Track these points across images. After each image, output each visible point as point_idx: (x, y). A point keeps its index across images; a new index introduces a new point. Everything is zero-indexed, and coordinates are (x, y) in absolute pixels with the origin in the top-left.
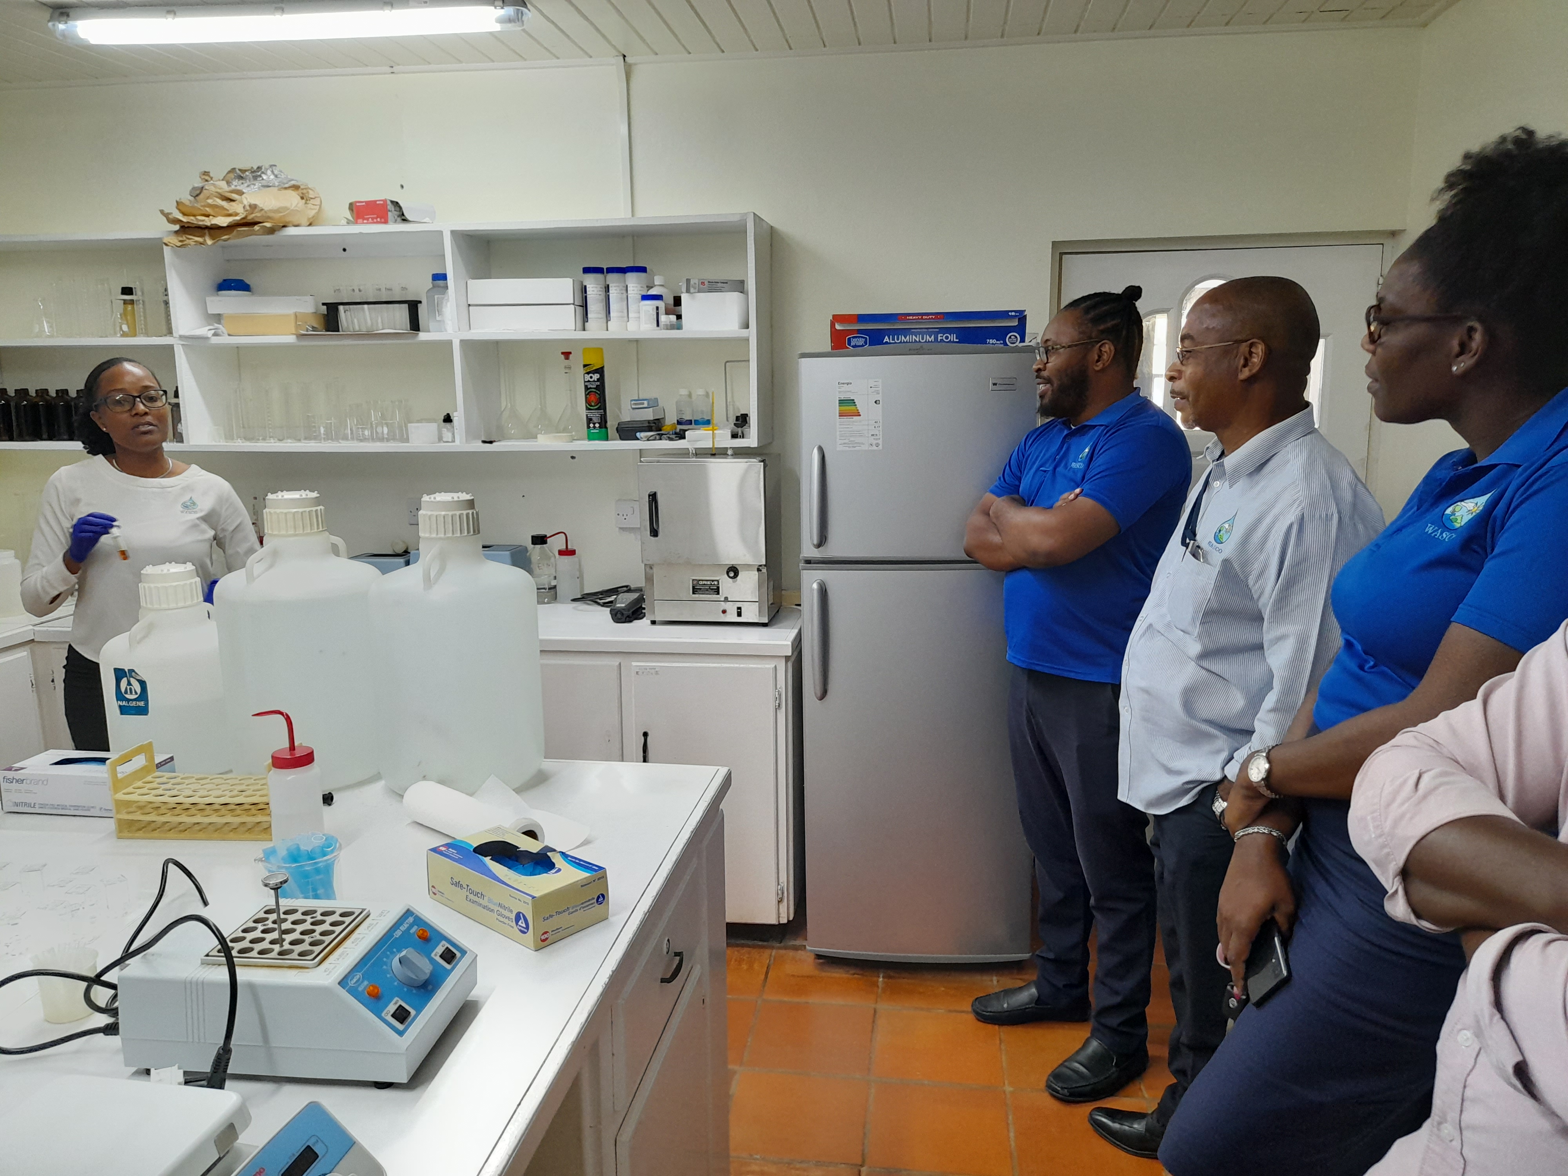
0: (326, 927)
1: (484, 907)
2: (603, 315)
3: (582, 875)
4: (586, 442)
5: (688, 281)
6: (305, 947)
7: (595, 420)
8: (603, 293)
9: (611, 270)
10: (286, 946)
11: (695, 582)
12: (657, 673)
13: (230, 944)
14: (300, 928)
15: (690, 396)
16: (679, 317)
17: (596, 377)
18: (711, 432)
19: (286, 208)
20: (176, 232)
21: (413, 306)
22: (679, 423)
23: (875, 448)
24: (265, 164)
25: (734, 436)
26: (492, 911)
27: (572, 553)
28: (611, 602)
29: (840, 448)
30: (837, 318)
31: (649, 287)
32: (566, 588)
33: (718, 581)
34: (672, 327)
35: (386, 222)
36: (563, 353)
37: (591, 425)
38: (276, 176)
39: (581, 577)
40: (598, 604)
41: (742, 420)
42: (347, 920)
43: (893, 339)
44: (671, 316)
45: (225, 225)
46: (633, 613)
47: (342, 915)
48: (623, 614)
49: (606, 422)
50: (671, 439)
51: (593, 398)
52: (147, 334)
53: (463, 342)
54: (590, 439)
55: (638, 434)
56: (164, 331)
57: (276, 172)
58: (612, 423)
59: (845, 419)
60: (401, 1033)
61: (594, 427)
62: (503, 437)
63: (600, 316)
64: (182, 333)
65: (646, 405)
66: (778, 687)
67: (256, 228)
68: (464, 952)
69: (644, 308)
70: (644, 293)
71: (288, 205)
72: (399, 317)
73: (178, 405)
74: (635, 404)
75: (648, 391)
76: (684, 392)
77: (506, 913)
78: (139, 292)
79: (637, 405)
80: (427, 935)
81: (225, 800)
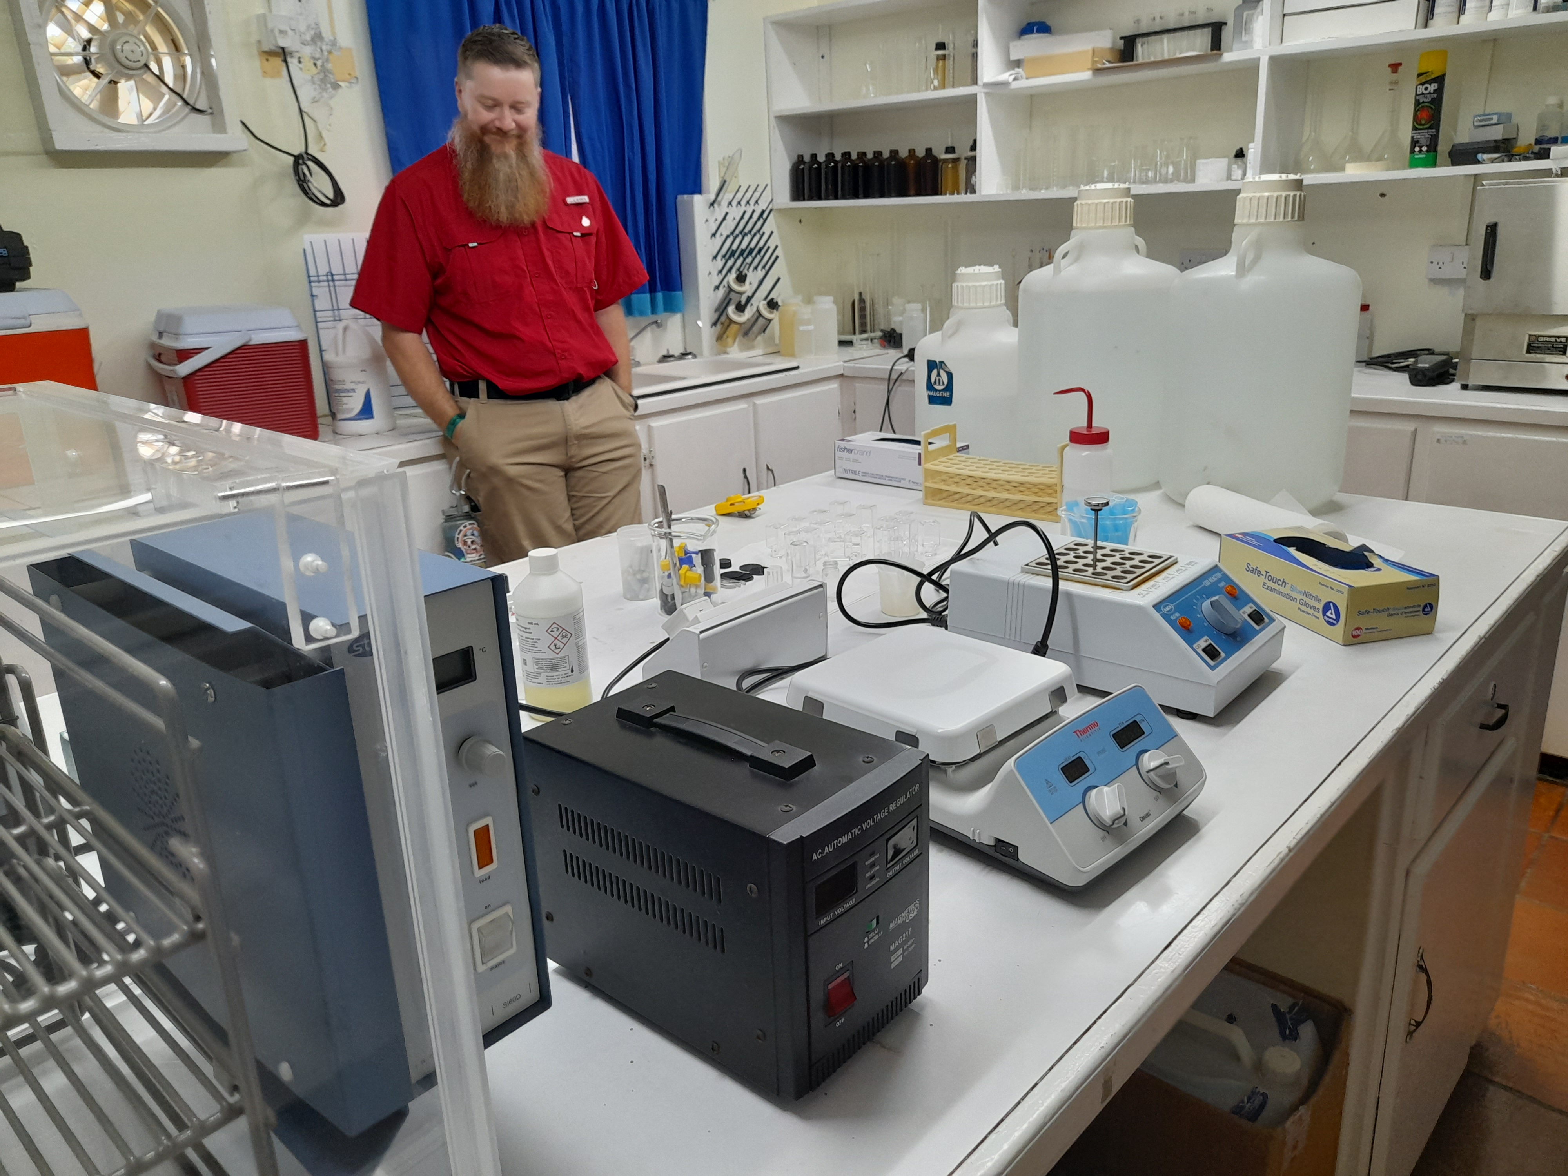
0: (1136, 563)
1: (1286, 595)
3: (1402, 578)
4: (1407, 170)
6: (1118, 572)
7: (1423, 141)
10: (1099, 570)
11: (1533, 338)
14: (1110, 560)
17: (1432, 87)
21: (1217, 28)
22: (1538, 142)
26: (1294, 599)
28: (1408, 365)
34: (1555, 9)
36: (1390, 66)
37: (1416, 148)
39: (1370, 338)
42: (1157, 561)
46: (1440, 376)
47: (1151, 557)
48: (1423, 378)
49: (1436, 145)
50: (1527, 160)
51: (1424, 115)
52: (955, 86)
53: (1272, 58)
54: (1412, 166)
55: (1480, 156)
56: (971, 81)
58: (1443, 147)
60: (1212, 668)
61: (1421, 151)
63: (1451, 9)
64: (985, 81)
65: (1495, 121)
68: (1270, 620)
72: (1200, 42)
73: (974, 158)
74: (1481, 121)
75: (1499, 104)
76: (1552, 100)
77: (1312, 603)
78: (951, 46)
79: (1484, 123)
80: (1236, 595)
81: (1019, 478)
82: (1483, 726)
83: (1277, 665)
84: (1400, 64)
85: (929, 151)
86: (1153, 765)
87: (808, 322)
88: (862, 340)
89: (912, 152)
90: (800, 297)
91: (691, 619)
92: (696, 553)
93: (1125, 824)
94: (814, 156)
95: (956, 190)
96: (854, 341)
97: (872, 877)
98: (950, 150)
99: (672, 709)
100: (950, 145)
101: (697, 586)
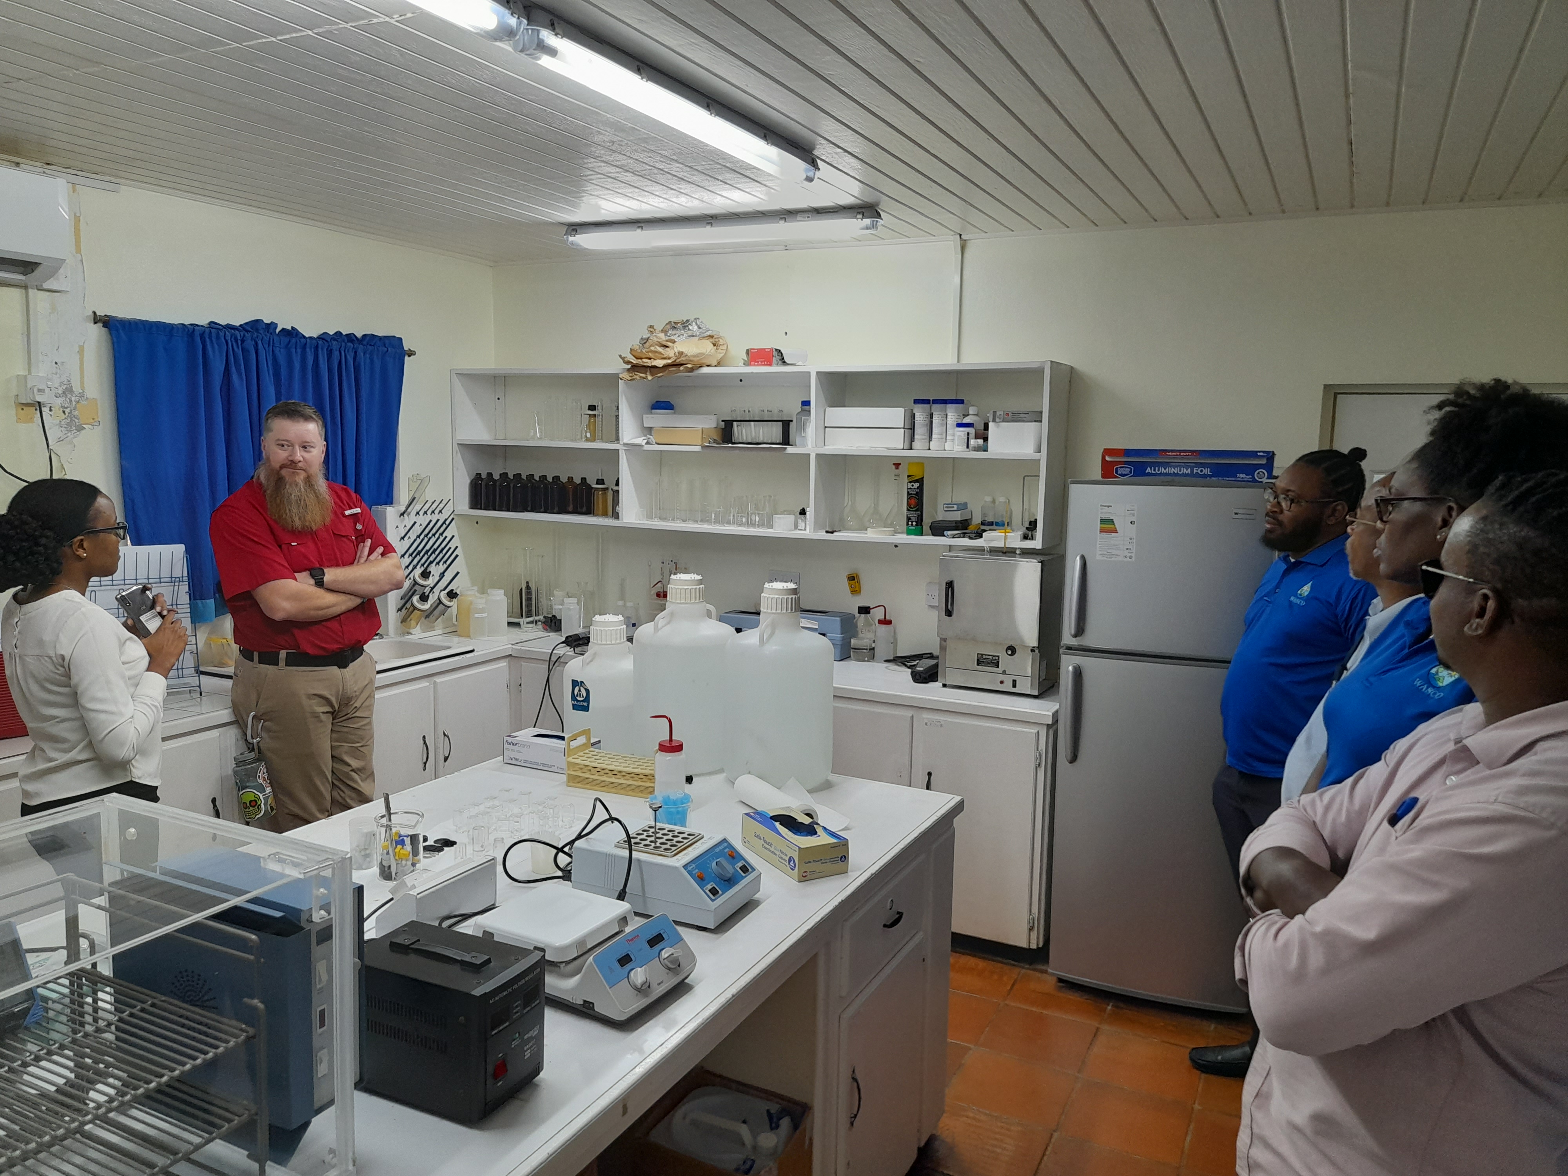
0: (679, 839)
1: (772, 852)
2: (927, 437)
3: (833, 840)
4: (905, 536)
5: (995, 413)
6: (667, 846)
7: (913, 519)
8: (928, 420)
9: (935, 402)
10: (658, 844)
11: (980, 656)
12: (941, 726)
13: (632, 838)
14: (666, 837)
15: (994, 501)
16: (986, 439)
17: (917, 485)
18: (1003, 534)
19: (703, 354)
20: (628, 370)
21: (786, 424)
22: (983, 523)
23: (1128, 559)
24: (692, 319)
25: (1025, 537)
26: (776, 855)
27: (889, 622)
28: (914, 665)
29: (1098, 557)
30: (1107, 452)
31: (965, 416)
32: (882, 651)
33: (998, 657)
34: (978, 449)
35: (771, 365)
36: (894, 464)
37: (910, 523)
38: (699, 328)
39: (895, 643)
40: (906, 666)
41: (1033, 525)
42: (691, 837)
43: (1155, 470)
44: (979, 440)
45: (661, 366)
46: (930, 676)
47: (689, 835)
48: (920, 676)
49: (922, 520)
50: (971, 538)
51: (913, 501)
52: (602, 440)
53: (818, 455)
54: (908, 534)
55: (945, 533)
56: (614, 438)
57: (698, 323)
58: (927, 521)
59: (1104, 535)
60: (713, 901)
61: (912, 525)
62: (843, 528)
63: (924, 437)
64: (625, 441)
65: (955, 508)
66: (1040, 749)
67: (682, 368)
68: (754, 869)
69: (960, 433)
70: (960, 422)
71: (704, 351)
72: (775, 432)
73: (618, 491)
74: (947, 507)
75: (960, 498)
76: (988, 499)
77: (784, 857)
78: (600, 408)
79: (949, 507)
80: (734, 855)
81: (629, 770)
82: (885, 926)
83: (758, 896)
84: (900, 464)
85: (584, 480)
86: (666, 956)
87: (482, 611)
88: (528, 623)
89: (570, 479)
90: (476, 588)
91: (409, 885)
92: (407, 836)
93: (649, 987)
94: (490, 475)
95: (605, 514)
96: (522, 624)
97: (517, 1012)
98: (600, 481)
99: (418, 940)
100: (600, 478)
101: (407, 860)
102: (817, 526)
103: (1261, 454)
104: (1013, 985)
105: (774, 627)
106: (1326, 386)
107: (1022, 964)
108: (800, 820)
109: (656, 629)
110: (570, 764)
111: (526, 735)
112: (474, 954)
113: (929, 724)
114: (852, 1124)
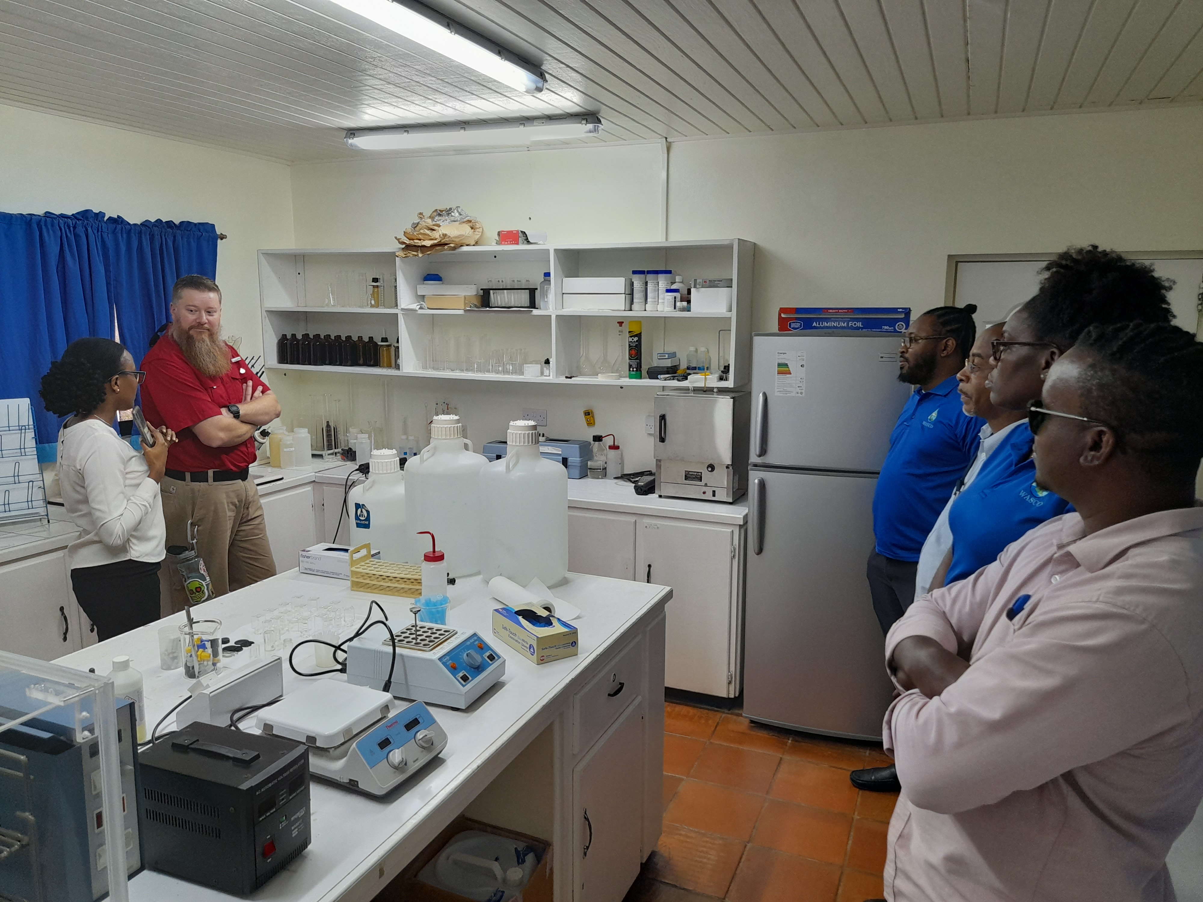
0: (437, 635)
1: (516, 641)
2: (643, 300)
3: (565, 630)
4: (627, 380)
5: (695, 280)
6: (426, 642)
7: (634, 366)
8: (644, 287)
9: (649, 272)
10: (418, 641)
11: (687, 473)
12: (658, 529)
13: (395, 637)
14: (425, 634)
15: (696, 351)
16: (689, 302)
17: (636, 339)
18: (704, 377)
19: (463, 235)
20: (403, 249)
21: (532, 292)
22: (688, 368)
23: (800, 395)
24: (454, 207)
25: (721, 379)
26: (520, 643)
27: (617, 448)
28: (637, 481)
29: (777, 394)
30: (782, 310)
31: (673, 283)
32: (612, 470)
33: (701, 473)
34: (683, 310)
35: (517, 244)
36: (618, 322)
37: (631, 369)
38: (460, 215)
39: (622, 463)
40: (631, 481)
41: (727, 369)
42: (447, 634)
43: (819, 324)
44: (683, 303)
45: (429, 245)
46: (649, 489)
47: (445, 631)
48: (641, 490)
49: (641, 367)
50: (679, 380)
51: (633, 352)
52: (384, 306)
53: (557, 316)
54: (630, 378)
55: (659, 376)
56: (394, 305)
57: (459, 211)
58: (645, 367)
59: (781, 376)
60: (464, 686)
61: (633, 370)
62: (580, 374)
63: (641, 301)
64: (403, 307)
65: (667, 357)
66: (734, 544)
67: (446, 247)
68: (499, 657)
69: (668, 297)
70: (669, 288)
71: (463, 233)
72: (523, 298)
73: (398, 347)
74: (660, 356)
75: (670, 349)
76: (692, 349)
77: (525, 644)
78: (381, 280)
79: (661, 356)
80: (482, 646)
81: (402, 576)
82: (609, 695)
83: (503, 679)
84: (623, 322)
85: (371, 338)
86: (421, 737)
87: (290, 446)
88: (329, 455)
89: (360, 338)
90: (285, 428)
91: (205, 685)
92: (208, 641)
93: (406, 764)
94: (294, 336)
95: (389, 366)
96: (324, 455)
97: (283, 799)
98: (384, 340)
99: (198, 740)
100: (384, 337)
101: (208, 661)
102: (558, 373)
103: (901, 310)
104: (716, 727)
105: (518, 456)
106: (949, 256)
107: (723, 710)
108: (539, 614)
109: (422, 461)
110: (354, 573)
111: (318, 549)
112: (245, 751)
113: (648, 527)
114: (585, 854)
